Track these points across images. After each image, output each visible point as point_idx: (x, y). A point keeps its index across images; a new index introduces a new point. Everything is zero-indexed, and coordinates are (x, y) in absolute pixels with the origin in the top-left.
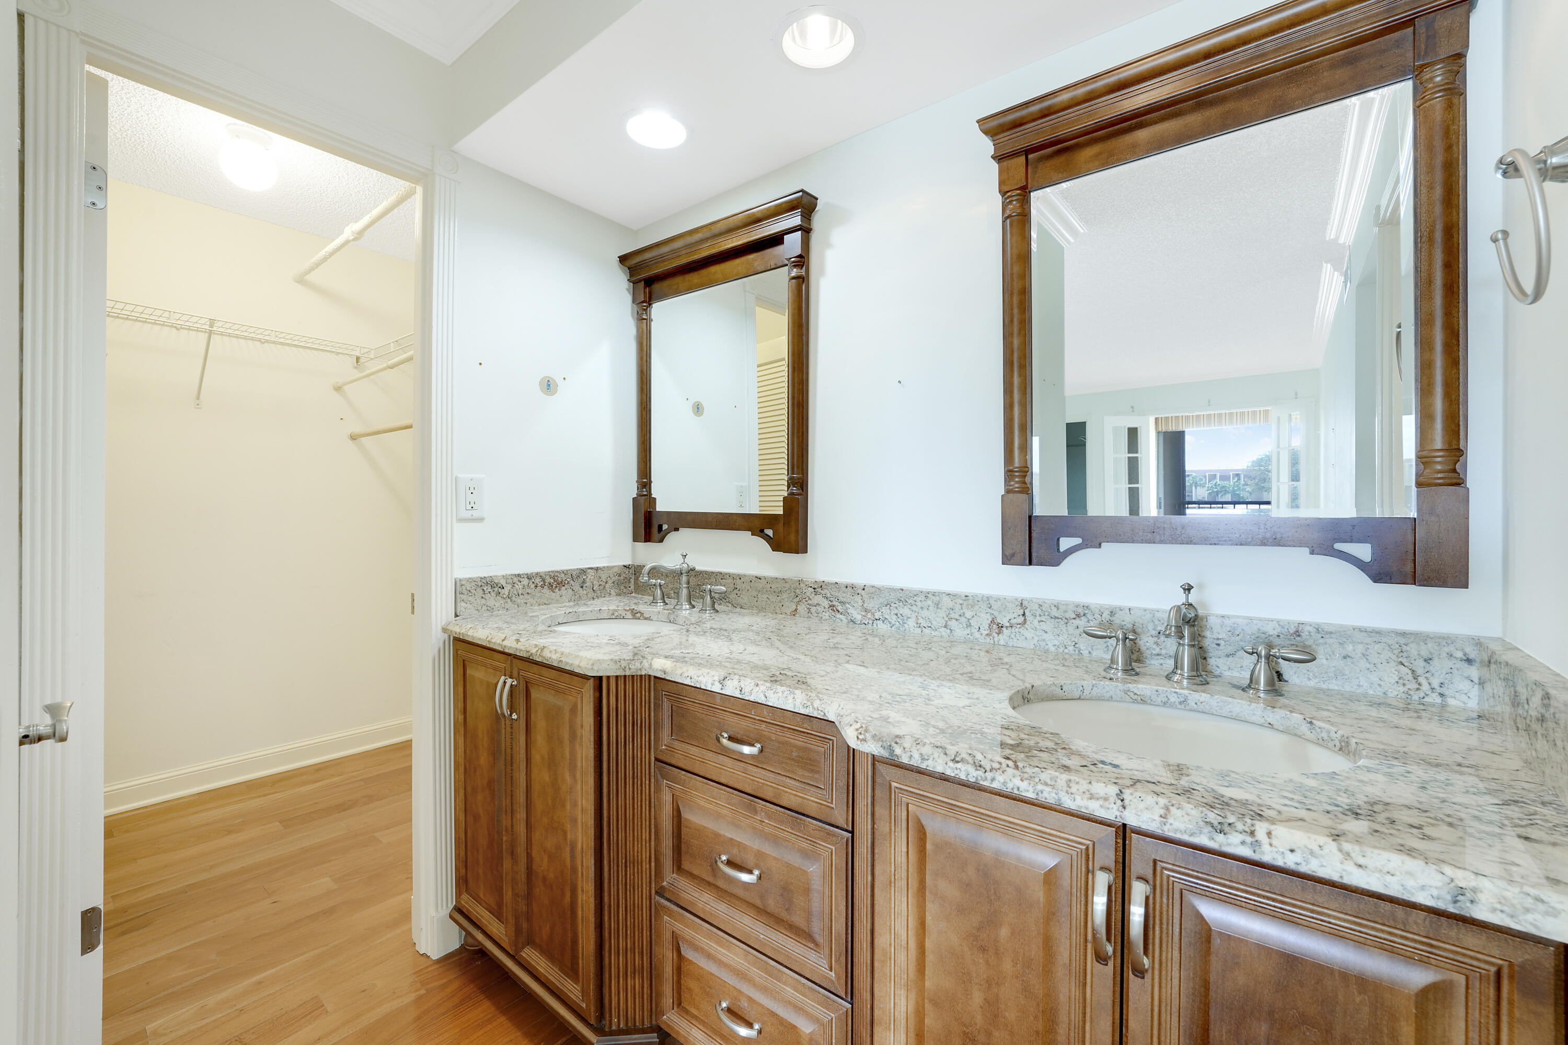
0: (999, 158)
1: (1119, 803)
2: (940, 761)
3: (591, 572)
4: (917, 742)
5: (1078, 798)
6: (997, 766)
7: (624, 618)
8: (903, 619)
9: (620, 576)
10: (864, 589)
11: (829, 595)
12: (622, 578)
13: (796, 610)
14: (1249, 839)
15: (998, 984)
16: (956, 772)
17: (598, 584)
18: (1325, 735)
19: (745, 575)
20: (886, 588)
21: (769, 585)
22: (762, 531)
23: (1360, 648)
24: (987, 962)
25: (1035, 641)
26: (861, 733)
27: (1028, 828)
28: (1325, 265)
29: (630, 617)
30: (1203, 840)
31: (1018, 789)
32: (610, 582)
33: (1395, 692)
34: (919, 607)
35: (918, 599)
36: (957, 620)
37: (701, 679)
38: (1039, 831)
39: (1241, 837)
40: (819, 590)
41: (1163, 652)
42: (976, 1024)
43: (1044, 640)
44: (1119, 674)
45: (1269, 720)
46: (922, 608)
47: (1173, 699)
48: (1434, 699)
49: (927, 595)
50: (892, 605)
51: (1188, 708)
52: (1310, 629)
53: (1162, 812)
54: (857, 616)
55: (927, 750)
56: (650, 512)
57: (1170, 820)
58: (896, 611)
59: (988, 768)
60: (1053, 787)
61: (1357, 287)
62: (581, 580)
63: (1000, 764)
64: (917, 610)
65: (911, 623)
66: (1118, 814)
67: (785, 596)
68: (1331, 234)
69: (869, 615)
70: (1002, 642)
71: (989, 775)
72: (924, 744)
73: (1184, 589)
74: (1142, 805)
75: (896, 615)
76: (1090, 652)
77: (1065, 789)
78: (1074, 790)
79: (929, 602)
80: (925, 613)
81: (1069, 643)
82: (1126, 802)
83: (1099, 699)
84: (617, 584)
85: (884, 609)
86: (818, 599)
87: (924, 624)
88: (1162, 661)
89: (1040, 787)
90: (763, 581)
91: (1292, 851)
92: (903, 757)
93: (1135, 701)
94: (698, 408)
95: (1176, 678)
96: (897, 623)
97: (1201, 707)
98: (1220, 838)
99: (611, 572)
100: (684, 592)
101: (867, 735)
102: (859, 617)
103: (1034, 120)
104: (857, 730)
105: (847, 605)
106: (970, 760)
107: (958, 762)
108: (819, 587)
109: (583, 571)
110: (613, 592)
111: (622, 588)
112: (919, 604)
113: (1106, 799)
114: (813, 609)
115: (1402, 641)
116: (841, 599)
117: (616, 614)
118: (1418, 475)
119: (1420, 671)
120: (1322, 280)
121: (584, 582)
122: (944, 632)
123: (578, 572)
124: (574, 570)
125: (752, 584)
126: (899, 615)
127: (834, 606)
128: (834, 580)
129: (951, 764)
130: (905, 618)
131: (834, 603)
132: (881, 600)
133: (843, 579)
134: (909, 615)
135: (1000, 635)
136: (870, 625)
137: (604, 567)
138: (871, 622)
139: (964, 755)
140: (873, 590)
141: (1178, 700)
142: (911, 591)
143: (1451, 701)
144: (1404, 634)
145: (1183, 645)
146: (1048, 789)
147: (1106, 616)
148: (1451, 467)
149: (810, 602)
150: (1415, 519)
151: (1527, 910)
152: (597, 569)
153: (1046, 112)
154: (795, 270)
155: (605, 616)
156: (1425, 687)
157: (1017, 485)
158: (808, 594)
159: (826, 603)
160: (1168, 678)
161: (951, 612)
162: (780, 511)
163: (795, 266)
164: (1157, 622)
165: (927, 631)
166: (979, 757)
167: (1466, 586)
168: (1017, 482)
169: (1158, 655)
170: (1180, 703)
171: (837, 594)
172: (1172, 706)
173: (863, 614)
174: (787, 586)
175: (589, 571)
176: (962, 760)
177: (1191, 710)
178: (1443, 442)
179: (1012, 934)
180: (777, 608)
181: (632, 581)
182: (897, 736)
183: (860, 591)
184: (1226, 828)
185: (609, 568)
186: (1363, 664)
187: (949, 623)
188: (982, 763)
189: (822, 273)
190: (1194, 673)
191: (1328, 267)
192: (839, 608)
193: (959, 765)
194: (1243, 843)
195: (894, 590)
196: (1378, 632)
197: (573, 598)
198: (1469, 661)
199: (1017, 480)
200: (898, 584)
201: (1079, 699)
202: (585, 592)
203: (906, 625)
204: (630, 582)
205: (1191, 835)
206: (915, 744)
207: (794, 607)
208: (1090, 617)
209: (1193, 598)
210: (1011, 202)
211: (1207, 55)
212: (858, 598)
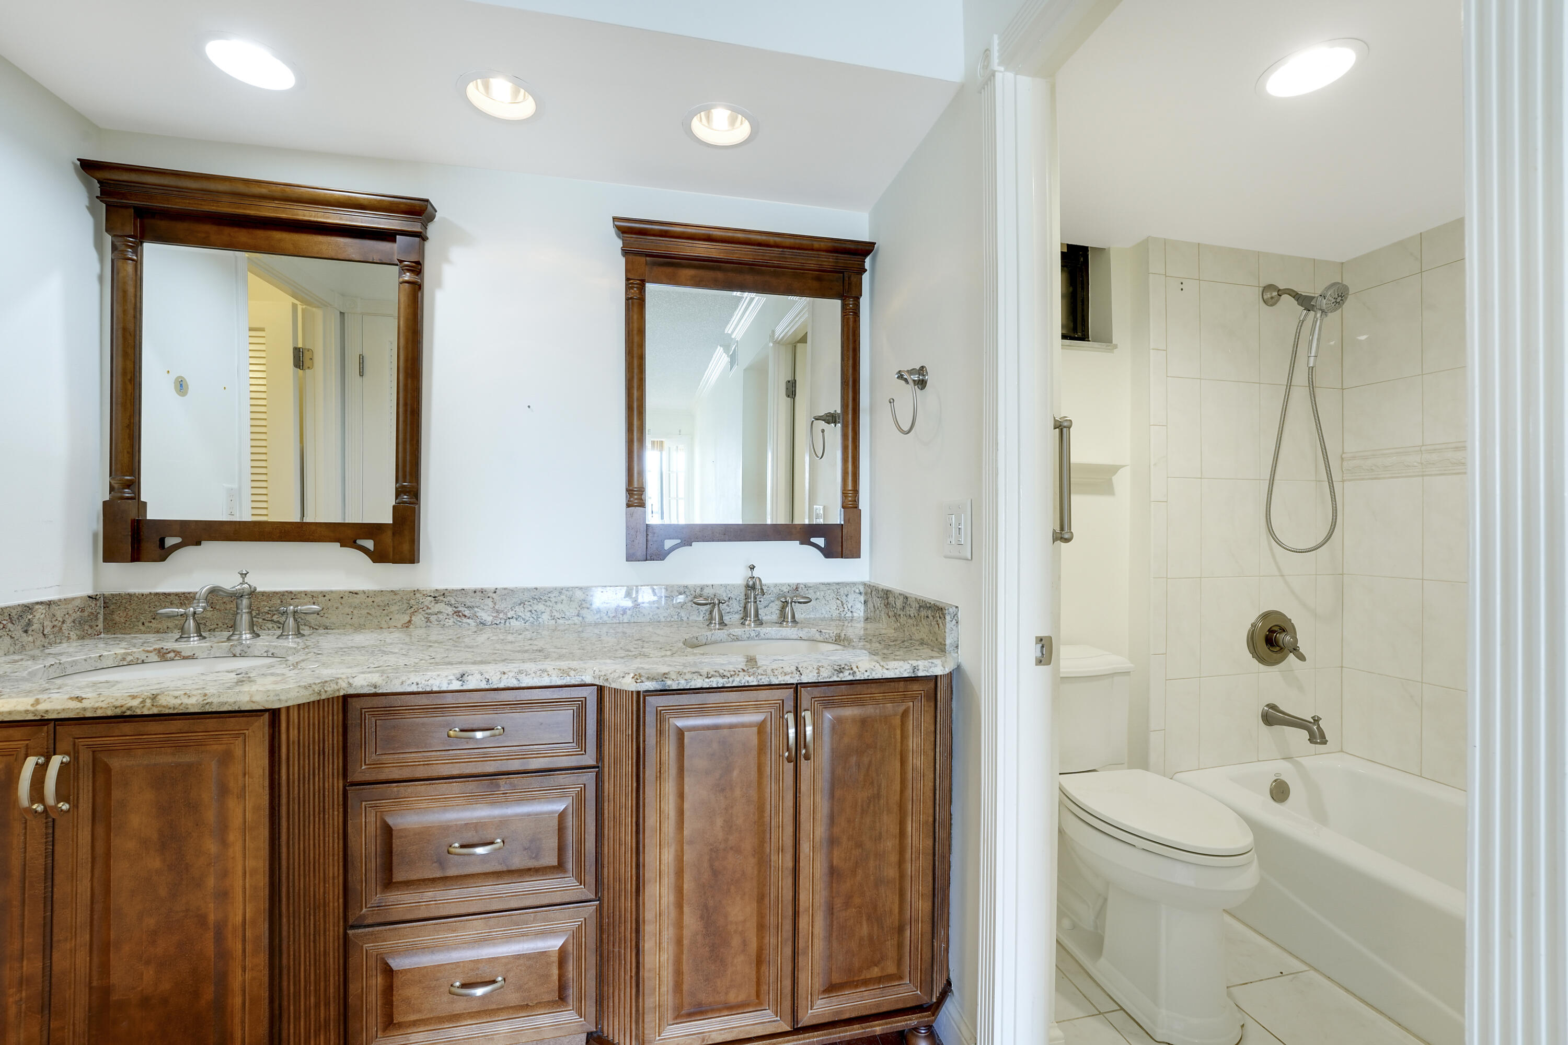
0: (626, 252)
1: (798, 673)
2: (699, 680)
3: (41, 609)
4: (680, 673)
5: (779, 676)
6: (733, 673)
7: (143, 662)
8: (538, 615)
9: (83, 611)
10: (495, 592)
11: (453, 602)
12: (86, 614)
13: (410, 621)
14: (851, 672)
15: (732, 807)
16: (710, 684)
17: (51, 625)
18: (827, 636)
19: (332, 592)
20: (520, 589)
21: (370, 600)
22: (355, 542)
23: (822, 593)
24: (725, 797)
25: (651, 616)
26: (637, 679)
27: (749, 705)
28: (719, 347)
29: (156, 658)
30: (835, 678)
31: (748, 682)
32: (69, 621)
33: (835, 614)
34: (553, 602)
35: (552, 595)
36: (588, 608)
37: (431, 682)
38: (755, 705)
39: (848, 672)
40: (441, 598)
41: (732, 610)
42: (718, 840)
43: (657, 614)
44: (717, 626)
45: (800, 636)
46: (556, 603)
47: (753, 634)
48: (849, 614)
49: (561, 591)
50: (526, 603)
51: (760, 638)
52: (802, 586)
53: (817, 671)
54: (487, 617)
55: (688, 676)
56: (139, 521)
57: (821, 674)
58: (530, 608)
59: (729, 676)
60: (766, 675)
61: (745, 370)
62: (24, 622)
63: (735, 671)
64: (551, 605)
65: (545, 617)
66: (799, 678)
67: (394, 608)
68: (728, 330)
69: (501, 615)
70: (625, 621)
71: (731, 679)
72: (685, 674)
73: (751, 568)
74: (808, 671)
75: (531, 611)
76: (688, 618)
77: (772, 674)
78: (776, 673)
79: (563, 597)
80: (559, 606)
81: (674, 613)
82: (801, 672)
83: (715, 642)
84: (79, 623)
85: (517, 608)
86: (440, 607)
87: (557, 615)
88: (731, 616)
89: (760, 677)
90: (362, 596)
91: (866, 671)
92: (673, 685)
93: (733, 640)
94: (181, 385)
95: (747, 623)
96: (531, 619)
97: (767, 636)
98: (841, 675)
99: (70, 606)
100: (245, 619)
101: (643, 679)
102: (489, 619)
103: (654, 235)
104: (633, 678)
105: (476, 609)
106: (717, 674)
107: (710, 677)
108: (439, 596)
109: (28, 608)
110: (73, 635)
111: (86, 627)
112: (553, 600)
113: (792, 673)
114: (433, 618)
115: (838, 587)
116: (468, 604)
117: (129, 658)
118: (843, 503)
119: (844, 602)
120: (714, 356)
121: (30, 623)
122: (576, 620)
123: (20, 609)
124: (13, 607)
125: (343, 601)
126: (533, 612)
127: (459, 612)
128: (460, 587)
129: (707, 680)
130: (539, 613)
131: (460, 609)
132: (515, 600)
133: (470, 585)
134: (543, 610)
135: (625, 616)
136: (502, 625)
137: (60, 600)
138: (503, 621)
139: (713, 673)
140: (506, 592)
141: (755, 635)
142: (545, 589)
143: (855, 614)
144: (838, 584)
145: (751, 602)
146: (764, 677)
147: (698, 591)
148: (854, 499)
149: (429, 611)
150: (842, 525)
151: (931, 667)
152: (49, 604)
153: (664, 234)
154: (408, 274)
155: (110, 664)
156: (846, 609)
157: (636, 501)
158: (426, 603)
159: (450, 610)
160: (743, 624)
161: (583, 603)
162: (388, 519)
163: (409, 270)
164: (728, 592)
165: (561, 621)
166: (721, 671)
167: (860, 558)
168: (636, 499)
169: (728, 613)
170: (756, 636)
171: (463, 600)
172: (753, 639)
173: (494, 615)
174: (398, 598)
175: (37, 607)
176: (712, 676)
177: (762, 639)
178: (852, 486)
179: (740, 772)
180: (383, 622)
181: (101, 617)
182: (664, 674)
183: (491, 594)
184: (842, 670)
185: (67, 601)
186: (824, 602)
187: (582, 612)
188: (725, 674)
189: (439, 284)
190: (756, 619)
191: (720, 350)
192: (467, 613)
193: (711, 679)
194: (850, 674)
195: (528, 590)
196: (829, 584)
197: (12, 649)
198: (860, 593)
199: (636, 497)
200: (532, 584)
201: (705, 644)
202: (31, 639)
203: (540, 619)
204: (97, 619)
205: (830, 678)
206: (678, 675)
207: (407, 618)
208: (688, 594)
209: (756, 573)
210: (632, 288)
211: (759, 244)
212: (489, 602)
